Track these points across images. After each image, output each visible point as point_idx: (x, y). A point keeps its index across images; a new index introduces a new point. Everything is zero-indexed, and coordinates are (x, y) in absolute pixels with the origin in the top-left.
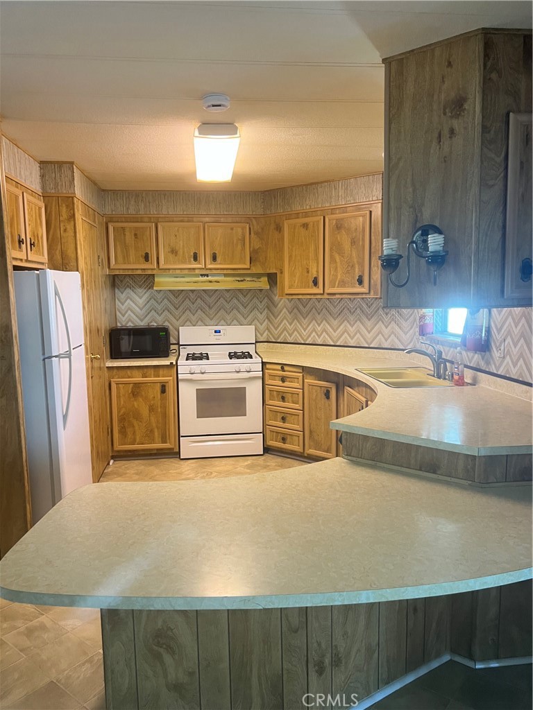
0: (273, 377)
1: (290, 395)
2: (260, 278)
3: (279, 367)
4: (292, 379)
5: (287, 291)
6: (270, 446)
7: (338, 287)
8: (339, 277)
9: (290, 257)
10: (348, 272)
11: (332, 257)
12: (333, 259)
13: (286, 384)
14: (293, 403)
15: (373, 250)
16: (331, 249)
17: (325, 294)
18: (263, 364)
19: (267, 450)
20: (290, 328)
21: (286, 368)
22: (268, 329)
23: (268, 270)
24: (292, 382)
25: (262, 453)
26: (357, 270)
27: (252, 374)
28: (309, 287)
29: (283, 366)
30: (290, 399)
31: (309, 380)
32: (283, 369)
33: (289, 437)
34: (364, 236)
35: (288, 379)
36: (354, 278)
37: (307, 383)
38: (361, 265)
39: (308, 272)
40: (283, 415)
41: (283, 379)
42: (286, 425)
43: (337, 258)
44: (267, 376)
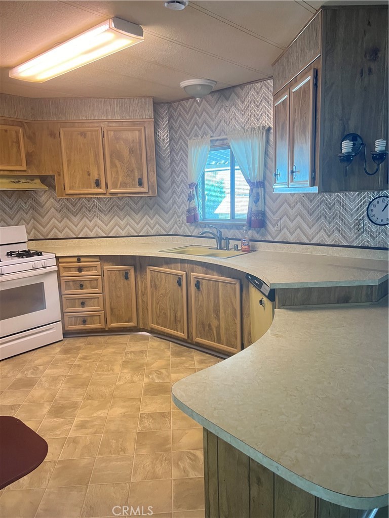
0: (68, 269)
1: (88, 282)
2: (33, 180)
3: (75, 260)
4: (89, 268)
5: (68, 191)
6: (68, 330)
7: (120, 188)
8: (120, 179)
9: (69, 161)
10: (128, 175)
11: (112, 163)
12: (113, 165)
13: (84, 273)
14: (92, 288)
15: (148, 158)
16: (111, 156)
17: (108, 194)
18: (57, 258)
19: (66, 334)
20: (60, 225)
21: (82, 259)
22: (34, 228)
23: (43, 172)
24: (90, 271)
25: (62, 339)
26: (136, 174)
27: (48, 270)
28: (91, 188)
29: (79, 258)
30: (89, 286)
31: (107, 267)
32: (79, 261)
33: (89, 318)
34: (140, 146)
35: (85, 269)
36: (134, 180)
37: (106, 269)
38: (140, 169)
39: (89, 175)
40: (81, 301)
41: (80, 270)
42: (86, 308)
43: (117, 162)
44: (61, 268)
